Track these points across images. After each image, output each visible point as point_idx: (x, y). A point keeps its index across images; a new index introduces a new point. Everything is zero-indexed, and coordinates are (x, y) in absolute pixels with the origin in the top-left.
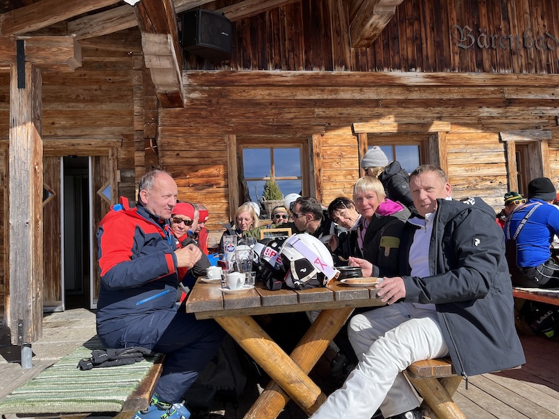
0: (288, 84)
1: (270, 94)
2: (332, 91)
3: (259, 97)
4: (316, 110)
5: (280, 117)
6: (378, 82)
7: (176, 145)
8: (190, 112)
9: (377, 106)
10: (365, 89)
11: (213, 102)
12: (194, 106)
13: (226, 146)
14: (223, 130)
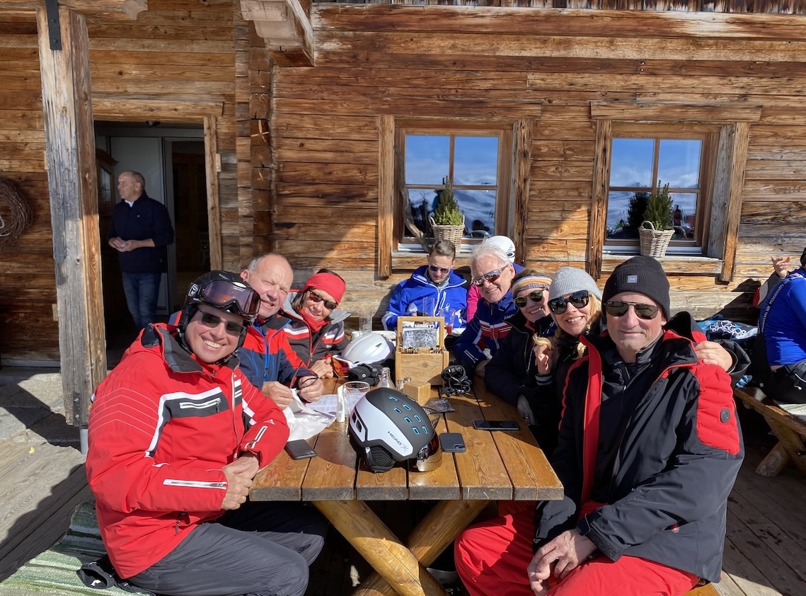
0: (485, 30)
1: (453, 47)
2: (560, 43)
3: (435, 51)
4: (530, 76)
5: (468, 86)
6: (643, 31)
7: (299, 128)
8: (322, 75)
9: (636, 72)
10: (619, 41)
11: (360, 58)
12: (329, 65)
13: (377, 134)
14: (375, 106)
